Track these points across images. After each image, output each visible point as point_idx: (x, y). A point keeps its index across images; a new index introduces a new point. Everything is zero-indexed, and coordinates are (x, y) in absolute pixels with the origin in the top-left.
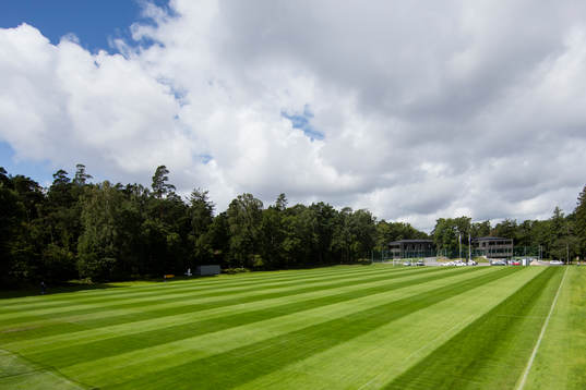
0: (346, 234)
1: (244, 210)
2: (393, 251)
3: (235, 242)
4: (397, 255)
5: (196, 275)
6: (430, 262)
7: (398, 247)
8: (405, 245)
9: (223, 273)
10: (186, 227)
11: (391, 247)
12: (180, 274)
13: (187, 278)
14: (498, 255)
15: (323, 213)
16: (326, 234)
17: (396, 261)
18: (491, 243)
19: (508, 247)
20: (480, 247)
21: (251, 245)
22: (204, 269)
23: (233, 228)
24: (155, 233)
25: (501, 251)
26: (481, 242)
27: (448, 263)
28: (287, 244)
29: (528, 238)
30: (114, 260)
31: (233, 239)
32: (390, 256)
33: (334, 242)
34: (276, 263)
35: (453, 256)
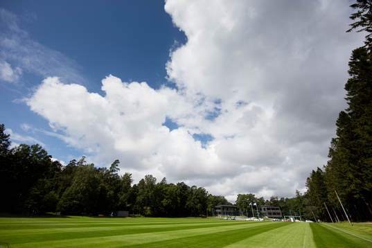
0: (194, 199)
1: (148, 183)
2: (218, 211)
3: (139, 199)
4: (220, 213)
6: (238, 218)
7: (219, 209)
8: (223, 208)
9: (129, 216)
10: (118, 190)
11: (216, 209)
12: (107, 215)
13: (110, 217)
14: (273, 216)
15: (183, 187)
16: (184, 199)
17: (220, 217)
18: (268, 209)
19: (278, 211)
20: (263, 211)
21: (147, 202)
22: (120, 213)
23: (141, 191)
24: (103, 189)
25: (274, 214)
26: (263, 208)
27: (248, 219)
28: (164, 202)
29: (286, 207)
30: (78, 202)
31: (138, 197)
32: (216, 214)
33: (188, 203)
34: (157, 213)
35: (250, 216)
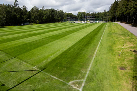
0: (58, 15)
1: (35, 10)
2: (68, 19)
3: (33, 17)
4: (69, 20)
5: (24, 25)
6: (76, 22)
7: (69, 18)
8: (71, 18)
9: (30, 24)
10: (22, 14)
11: (68, 18)
12: (20, 25)
14: (92, 20)
15: (52, 11)
16: (53, 16)
17: (69, 22)
18: (90, 18)
19: (94, 18)
20: (88, 19)
21: (36, 18)
22: (25, 23)
23: (32, 14)
24: (15, 15)
25: (92, 19)
26: (88, 17)
27: (81, 22)
28: (44, 18)
29: (98, 16)
30: (5, 21)
31: (32, 17)
32: (67, 20)
33: (55, 17)
34: (42, 22)
35: (82, 20)
